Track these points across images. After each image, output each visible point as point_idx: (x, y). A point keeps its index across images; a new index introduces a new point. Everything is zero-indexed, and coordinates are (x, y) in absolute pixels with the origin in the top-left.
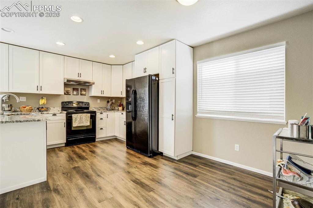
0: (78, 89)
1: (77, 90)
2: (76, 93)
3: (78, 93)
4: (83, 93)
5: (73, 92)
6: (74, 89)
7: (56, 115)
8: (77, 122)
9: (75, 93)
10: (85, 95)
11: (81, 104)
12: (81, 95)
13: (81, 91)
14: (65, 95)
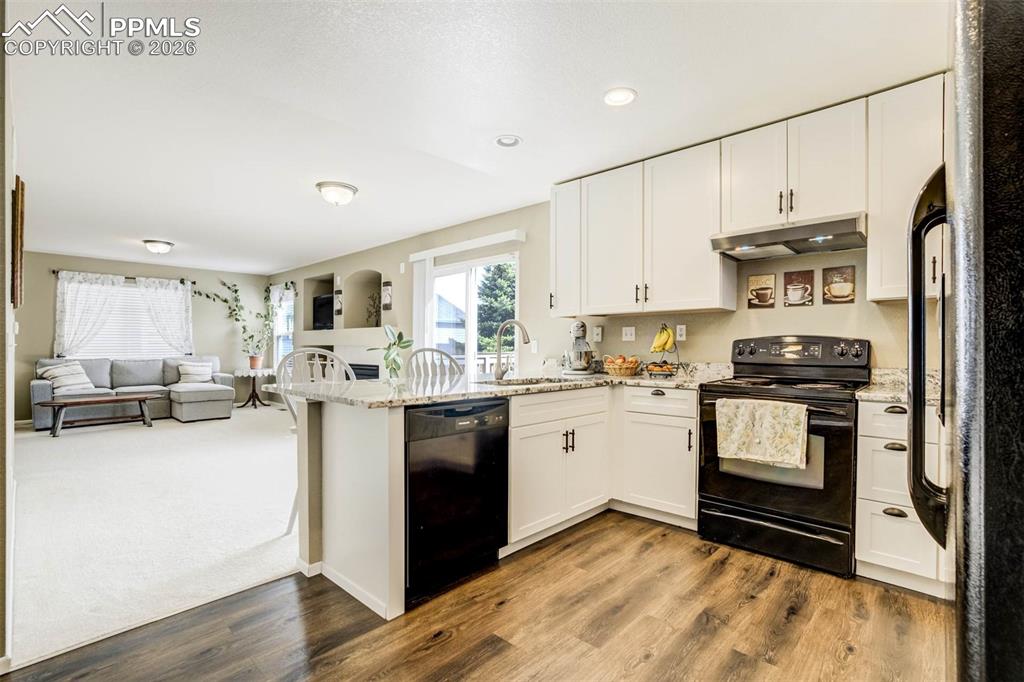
0: (812, 271)
1: (807, 277)
2: (800, 293)
3: (811, 294)
4: (840, 288)
5: (786, 295)
6: (789, 278)
7: (664, 394)
8: (734, 436)
9: (795, 294)
10: (852, 301)
11: (817, 351)
12: (826, 301)
13: (826, 283)
14: (753, 311)
